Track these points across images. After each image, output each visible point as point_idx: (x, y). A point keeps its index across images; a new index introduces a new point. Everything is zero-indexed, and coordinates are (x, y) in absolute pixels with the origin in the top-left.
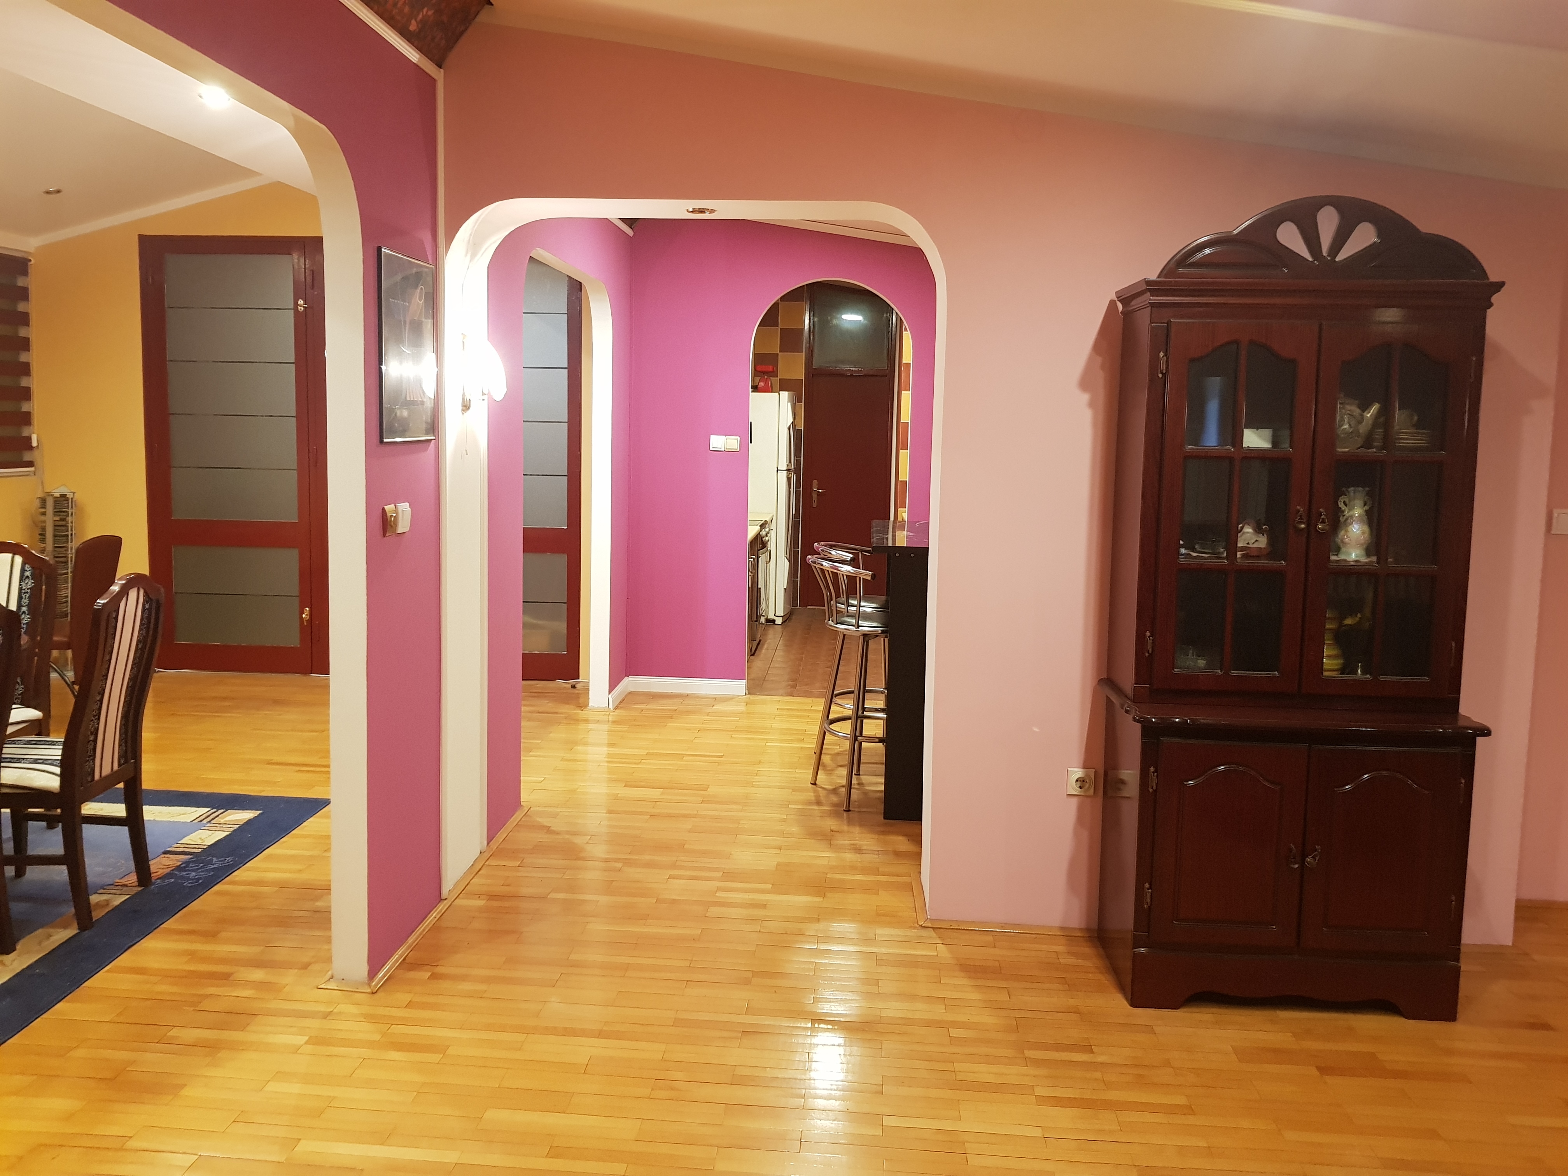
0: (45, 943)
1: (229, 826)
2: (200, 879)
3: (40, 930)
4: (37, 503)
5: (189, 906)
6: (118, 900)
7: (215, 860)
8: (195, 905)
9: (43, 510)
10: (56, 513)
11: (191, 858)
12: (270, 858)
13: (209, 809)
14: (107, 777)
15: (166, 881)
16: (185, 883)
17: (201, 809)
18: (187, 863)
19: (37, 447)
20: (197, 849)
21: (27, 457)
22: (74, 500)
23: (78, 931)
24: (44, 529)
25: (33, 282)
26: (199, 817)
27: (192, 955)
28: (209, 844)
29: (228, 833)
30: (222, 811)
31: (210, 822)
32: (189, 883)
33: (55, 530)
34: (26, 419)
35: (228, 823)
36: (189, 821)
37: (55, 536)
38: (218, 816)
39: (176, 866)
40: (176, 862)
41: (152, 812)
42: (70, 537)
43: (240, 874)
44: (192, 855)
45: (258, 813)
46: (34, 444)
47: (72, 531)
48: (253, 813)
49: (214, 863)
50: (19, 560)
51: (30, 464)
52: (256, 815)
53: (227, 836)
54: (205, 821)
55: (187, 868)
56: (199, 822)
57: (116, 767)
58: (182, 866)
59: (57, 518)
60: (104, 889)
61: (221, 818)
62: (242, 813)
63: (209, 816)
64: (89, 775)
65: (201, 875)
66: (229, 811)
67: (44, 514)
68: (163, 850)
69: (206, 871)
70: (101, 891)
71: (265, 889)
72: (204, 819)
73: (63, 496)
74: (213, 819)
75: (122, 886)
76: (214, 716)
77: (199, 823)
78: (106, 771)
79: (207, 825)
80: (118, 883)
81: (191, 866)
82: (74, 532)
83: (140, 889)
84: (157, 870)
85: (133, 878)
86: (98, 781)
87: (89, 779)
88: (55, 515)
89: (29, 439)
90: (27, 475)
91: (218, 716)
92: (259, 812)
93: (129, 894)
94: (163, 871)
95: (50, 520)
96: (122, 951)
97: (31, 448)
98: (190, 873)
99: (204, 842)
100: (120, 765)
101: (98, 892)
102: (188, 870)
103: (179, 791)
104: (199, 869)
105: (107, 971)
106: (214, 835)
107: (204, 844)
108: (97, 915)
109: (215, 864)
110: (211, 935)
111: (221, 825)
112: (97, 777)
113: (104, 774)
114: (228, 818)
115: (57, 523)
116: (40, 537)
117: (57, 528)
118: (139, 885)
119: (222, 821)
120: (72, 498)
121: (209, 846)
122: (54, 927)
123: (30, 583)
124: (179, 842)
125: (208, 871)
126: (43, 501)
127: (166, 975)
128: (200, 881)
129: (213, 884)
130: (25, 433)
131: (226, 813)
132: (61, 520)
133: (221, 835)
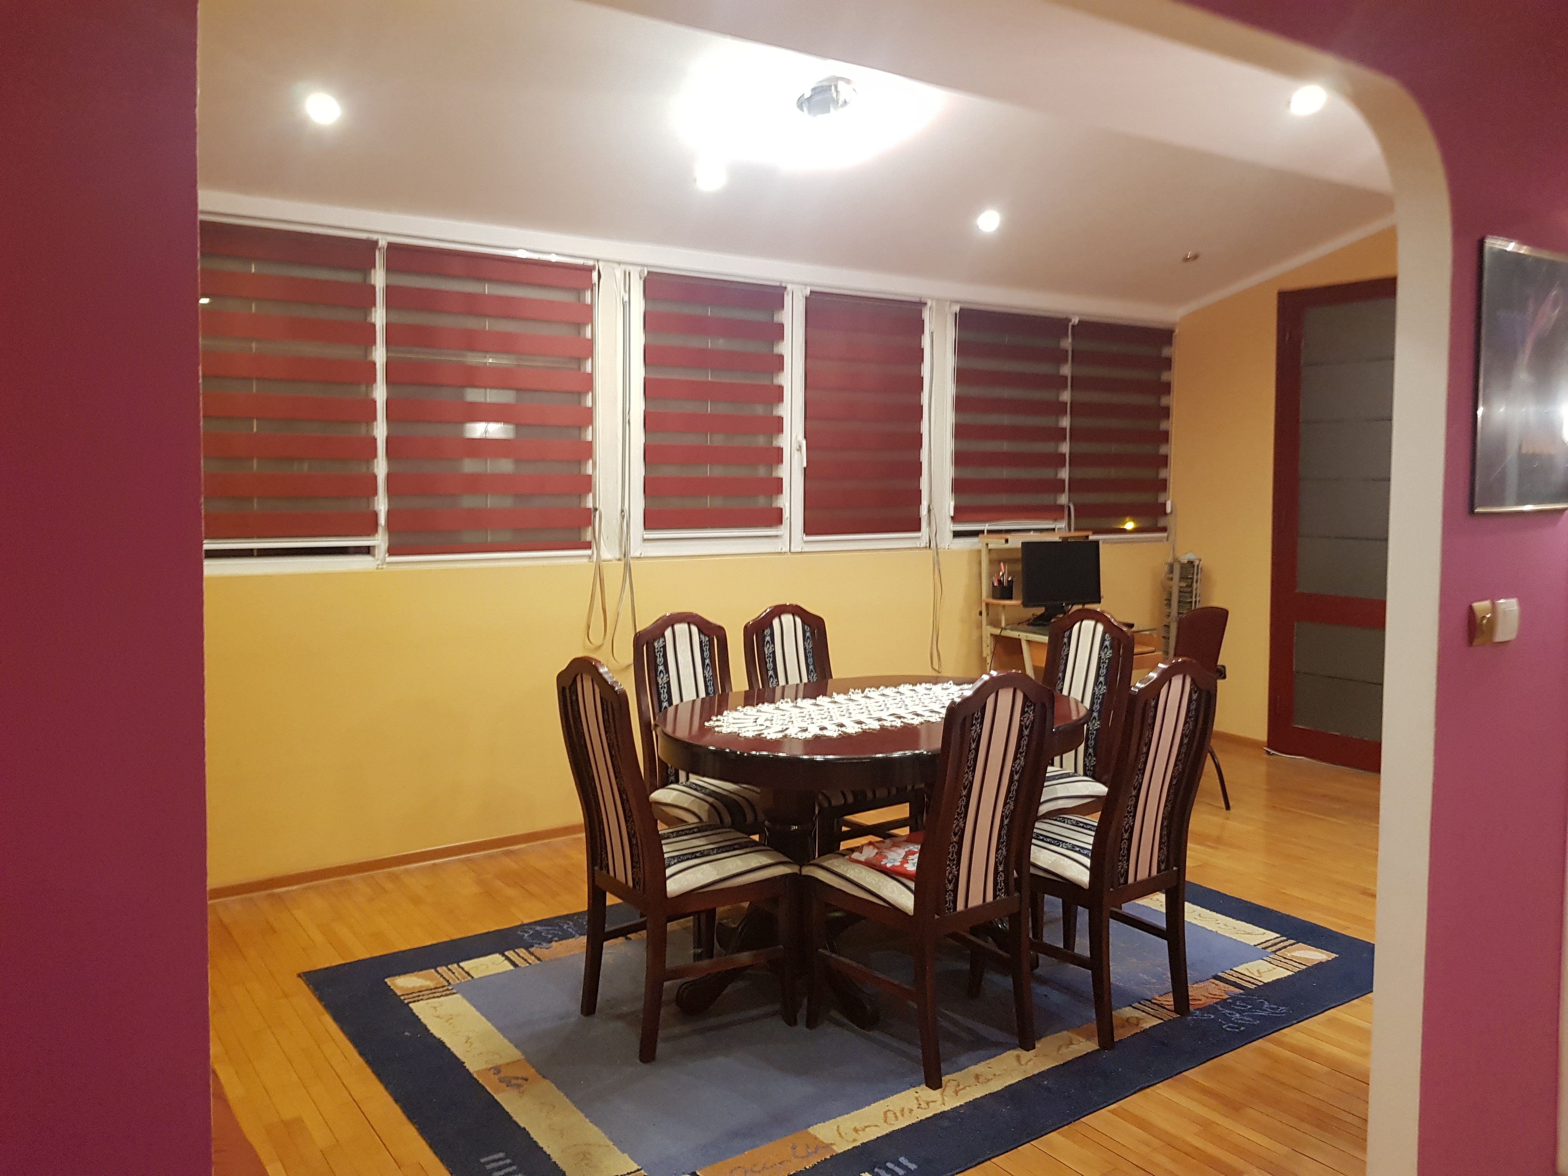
0: (1064, 1050)
1: (1295, 964)
2: (1243, 1025)
3: (1065, 1032)
4: (1166, 568)
5: (1220, 1057)
6: (1151, 1022)
7: (1266, 1004)
8: (1229, 1058)
9: (1171, 576)
10: (1182, 578)
11: (1241, 994)
12: (1331, 1021)
13: (1278, 935)
14: (1142, 882)
15: (1206, 1015)
16: (1224, 1024)
17: (1269, 932)
18: (1235, 998)
19: (1171, 513)
20: (1250, 984)
21: (1161, 523)
22: (1200, 567)
23: (1097, 1047)
24: (1170, 594)
25: (1177, 352)
26: (1265, 942)
27: (1206, 1126)
28: (1266, 981)
29: (1290, 973)
30: (1293, 941)
31: (1275, 952)
32: (1229, 1027)
33: (1180, 597)
34: (1162, 486)
35: (1294, 960)
36: (1252, 944)
37: (1179, 602)
38: (1285, 947)
39: (1222, 999)
40: (1223, 994)
41: (1217, 922)
42: (1193, 604)
43: (1293, 1034)
44: (1242, 990)
45: (1334, 957)
46: (1169, 510)
47: (1196, 597)
48: (1327, 955)
49: (1264, 1008)
50: (1100, 628)
51: (1164, 529)
52: (1330, 959)
53: (1289, 976)
54: (1269, 950)
55: (1232, 1006)
56: (1263, 948)
57: (1154, 872)
58: (1228, 1001)
59: (1184, 584)
60: (1140, 1003)
61: (1289, 952)
62: (1315, 951)
63: (1275, 944)
64: (1122, 876)
65: (1245, 1020)
66: (1301, 944)
67: (1171, 579)
68: (1214, 974)
69: (1252, 1016)
70: (1136, 1005)
71: (1314, 1065)
72: (1270, 947)
73: (1191, 563)
74: (1280, 949)
75: (1158, 1005)
76: (1317, 818)
77: (1264, 950)
78: (1143, 875)
79: (1271, 956)
80: (1156, 1000)
81: (1238, 1004)
82: (1198, 599)
83: (1175, 1016)
84: (1201, 998)
85: (1169, 1000)
86: (1131, 884)
87: (1122, 881)
88: (1180, 581)
89: (1165, 505)
90: (1160, 540)
91: (1322, 819)
92: (1334, 955)
93: (1162, 1019)
94: (1208, 1000)
95: (1176, 585)
96: (1132, 1092)
97: (1165, 514)
98: (1234, 1013)
99: (1260, 977)
100: (1159, 871)
101: (1133, 1005)
102: (1233, 1008)
103: (1253, 904)
104: (1244, 1011)
105: (1112, 1112)
106: (1275, 971)
107: (1260, 979)
108: (1120, 1034)
109: (1266, 1011)
110: (1233, 1107)
111: (1286, 961)
112: (1131, 880)
113: (1139, 878)
114: (1296, 954)
115: (1182, 589)
116: (1166, 602)
117: (1182, 594)
118: (1176, 1011)
119: (1289, 955)
120: (1198, 566)
121: (1265, 983)
122: (1079, 1034)
123: (1109, 653)
124: (1234, 969)
125: (1255, 1017)
126: (1171, 566)
127: (1171, 1143)
128: (1242, 1028)
129: (1257, 1037)
130: (1161, 500)
131: (1296, 945)
132: (1187, 586)
133: (1282, 973)
